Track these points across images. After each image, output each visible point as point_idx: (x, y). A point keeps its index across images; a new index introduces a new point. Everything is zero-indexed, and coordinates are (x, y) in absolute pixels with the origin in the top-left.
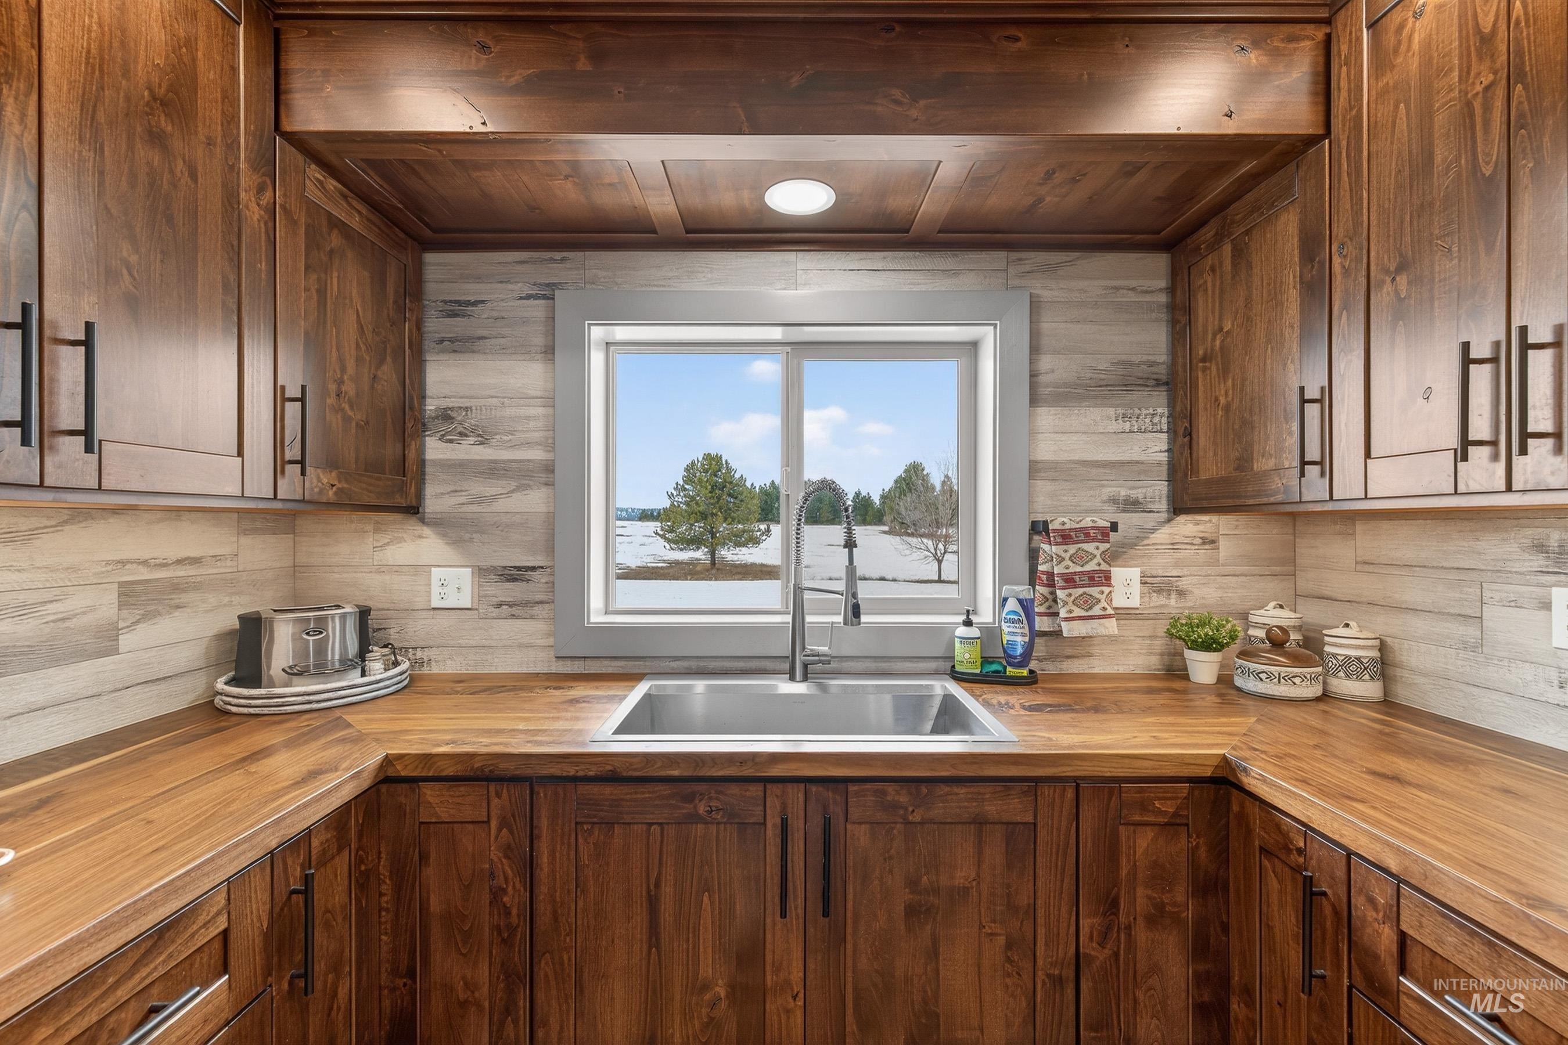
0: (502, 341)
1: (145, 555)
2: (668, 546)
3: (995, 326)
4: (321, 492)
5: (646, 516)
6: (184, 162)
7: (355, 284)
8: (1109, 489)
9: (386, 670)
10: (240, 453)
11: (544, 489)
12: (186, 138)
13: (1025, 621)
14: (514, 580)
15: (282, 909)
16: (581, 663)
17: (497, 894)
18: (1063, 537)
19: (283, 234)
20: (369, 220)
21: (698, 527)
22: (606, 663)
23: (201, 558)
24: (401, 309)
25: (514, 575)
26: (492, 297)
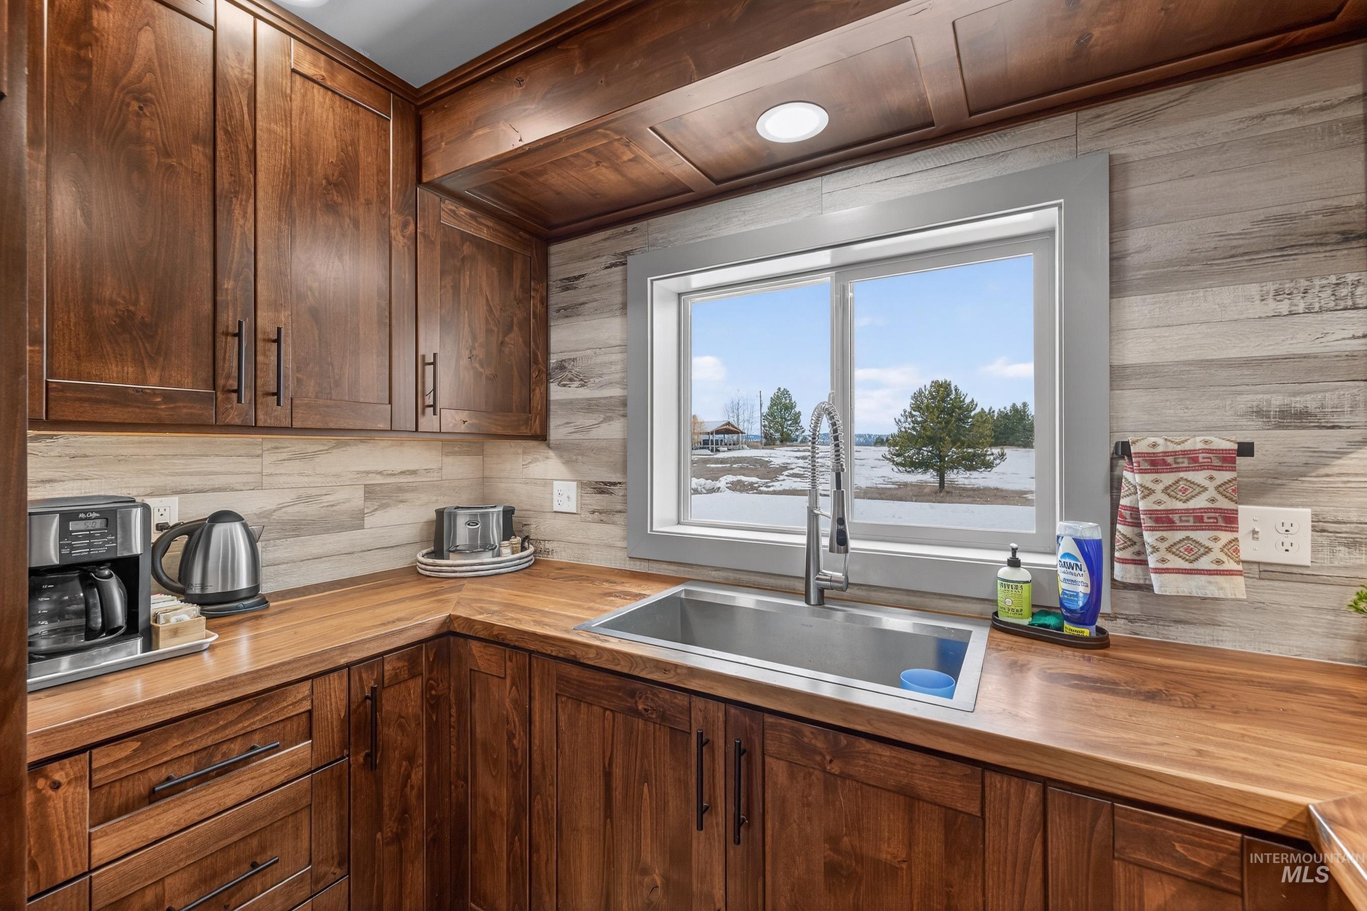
0: (594, 304)
1: (380, 469)
2: (895, 469)
3: (1059, 206)
4: (455, 425)
5: (880, 441)
6: (350, 219)
7: (484, 277)
8: (1250, 397)
9: (513, 553)
10: (390, 402)
11: (622, 420)
12: (351, 202)
13: (1084, 567)
14: (602, 492)
15: (358, 707)
16: (646, 564)
17: (511, 736)
18: (1153, 463)
19: (422, 253)
20: (494, 230)
21: (926, 451)
22: (664, 566)
23: (417, 470)
24: (526, 290)
25: (602, 488)
26: (588, 271)
